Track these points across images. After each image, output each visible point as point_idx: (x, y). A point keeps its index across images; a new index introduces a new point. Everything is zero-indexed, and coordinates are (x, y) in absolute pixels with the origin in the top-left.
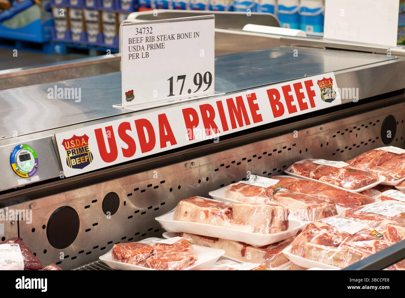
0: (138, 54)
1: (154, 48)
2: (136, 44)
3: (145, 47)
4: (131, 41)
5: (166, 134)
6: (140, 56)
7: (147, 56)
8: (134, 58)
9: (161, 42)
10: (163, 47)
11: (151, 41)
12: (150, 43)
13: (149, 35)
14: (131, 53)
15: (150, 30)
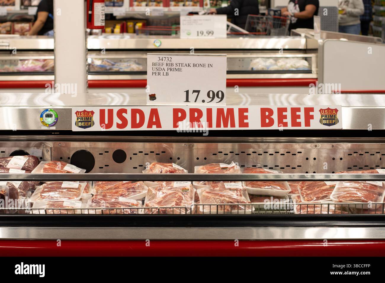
0: (159, 73)
1: (173, 71)
2: (158, 67)
3: (166, 69)
4: (154, 64)
5: (154, 120)
6: (162, 74)
7: (167, 75)
8: (156, 74)
9: (179, 67)
10: (181, 70)
11: (171, 66)
12: (170, 67)
13: (169, 62)
14: (155, 72)
15: (170, 59)
